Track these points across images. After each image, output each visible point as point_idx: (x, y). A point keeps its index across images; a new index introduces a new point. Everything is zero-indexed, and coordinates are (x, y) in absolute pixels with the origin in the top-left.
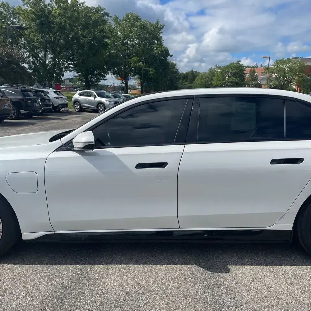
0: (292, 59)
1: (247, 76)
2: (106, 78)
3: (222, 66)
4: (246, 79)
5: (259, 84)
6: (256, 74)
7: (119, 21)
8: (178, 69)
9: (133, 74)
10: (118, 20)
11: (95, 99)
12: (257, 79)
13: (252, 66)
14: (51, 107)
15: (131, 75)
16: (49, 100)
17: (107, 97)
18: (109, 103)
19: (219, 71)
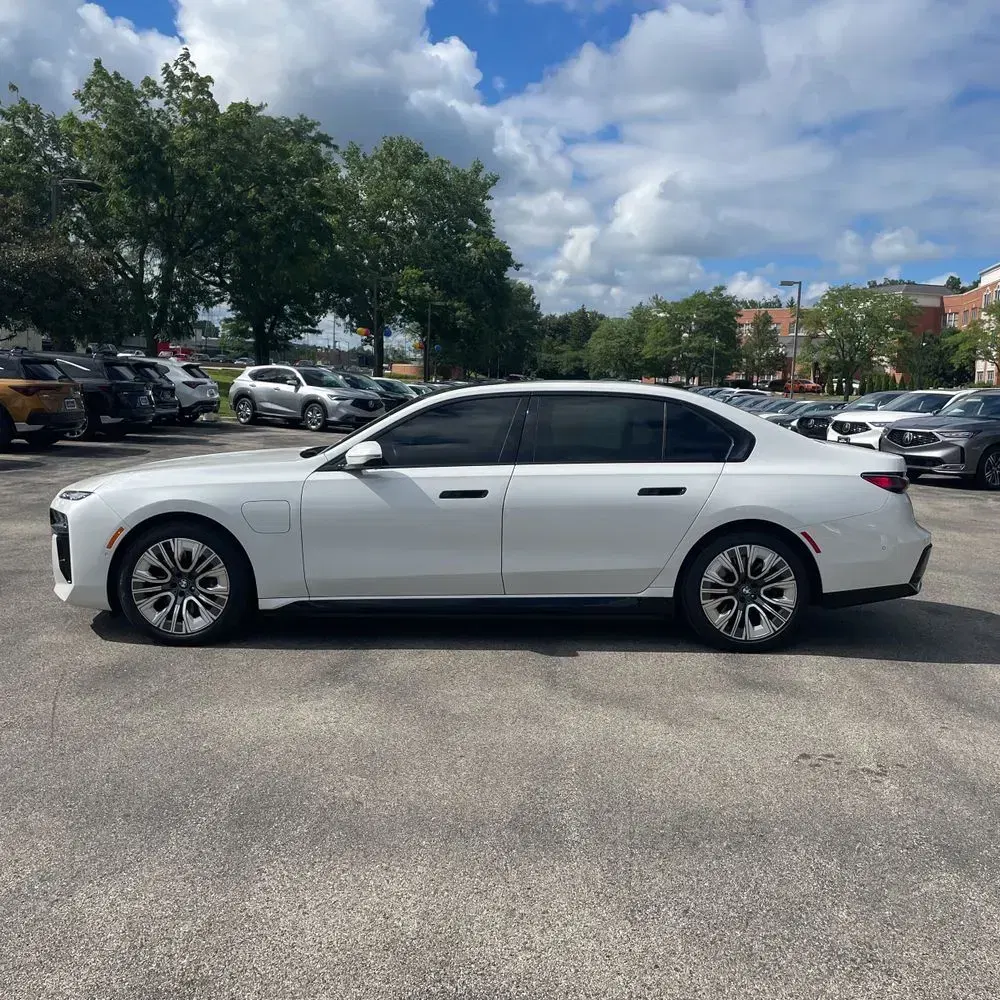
0: (885, 285)
1: (746, 331)
2: (317, 328)
3: (669, 302)
4: (744, 340)
5: (783, 357)
6: (773, 327)
7: (362, 159)
8: (539, 305)
9: (400, 317)
10: (357, 156)
11: (297, 389)
12: (776, 344)
13: (763, 302)
14: (175, 410)
15: (395, 320)
16: (172, 391)
17: (330, 385)
18: (337, 402)
19: (662, 315)
